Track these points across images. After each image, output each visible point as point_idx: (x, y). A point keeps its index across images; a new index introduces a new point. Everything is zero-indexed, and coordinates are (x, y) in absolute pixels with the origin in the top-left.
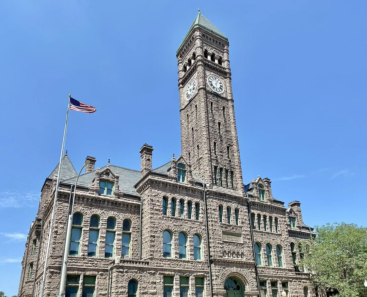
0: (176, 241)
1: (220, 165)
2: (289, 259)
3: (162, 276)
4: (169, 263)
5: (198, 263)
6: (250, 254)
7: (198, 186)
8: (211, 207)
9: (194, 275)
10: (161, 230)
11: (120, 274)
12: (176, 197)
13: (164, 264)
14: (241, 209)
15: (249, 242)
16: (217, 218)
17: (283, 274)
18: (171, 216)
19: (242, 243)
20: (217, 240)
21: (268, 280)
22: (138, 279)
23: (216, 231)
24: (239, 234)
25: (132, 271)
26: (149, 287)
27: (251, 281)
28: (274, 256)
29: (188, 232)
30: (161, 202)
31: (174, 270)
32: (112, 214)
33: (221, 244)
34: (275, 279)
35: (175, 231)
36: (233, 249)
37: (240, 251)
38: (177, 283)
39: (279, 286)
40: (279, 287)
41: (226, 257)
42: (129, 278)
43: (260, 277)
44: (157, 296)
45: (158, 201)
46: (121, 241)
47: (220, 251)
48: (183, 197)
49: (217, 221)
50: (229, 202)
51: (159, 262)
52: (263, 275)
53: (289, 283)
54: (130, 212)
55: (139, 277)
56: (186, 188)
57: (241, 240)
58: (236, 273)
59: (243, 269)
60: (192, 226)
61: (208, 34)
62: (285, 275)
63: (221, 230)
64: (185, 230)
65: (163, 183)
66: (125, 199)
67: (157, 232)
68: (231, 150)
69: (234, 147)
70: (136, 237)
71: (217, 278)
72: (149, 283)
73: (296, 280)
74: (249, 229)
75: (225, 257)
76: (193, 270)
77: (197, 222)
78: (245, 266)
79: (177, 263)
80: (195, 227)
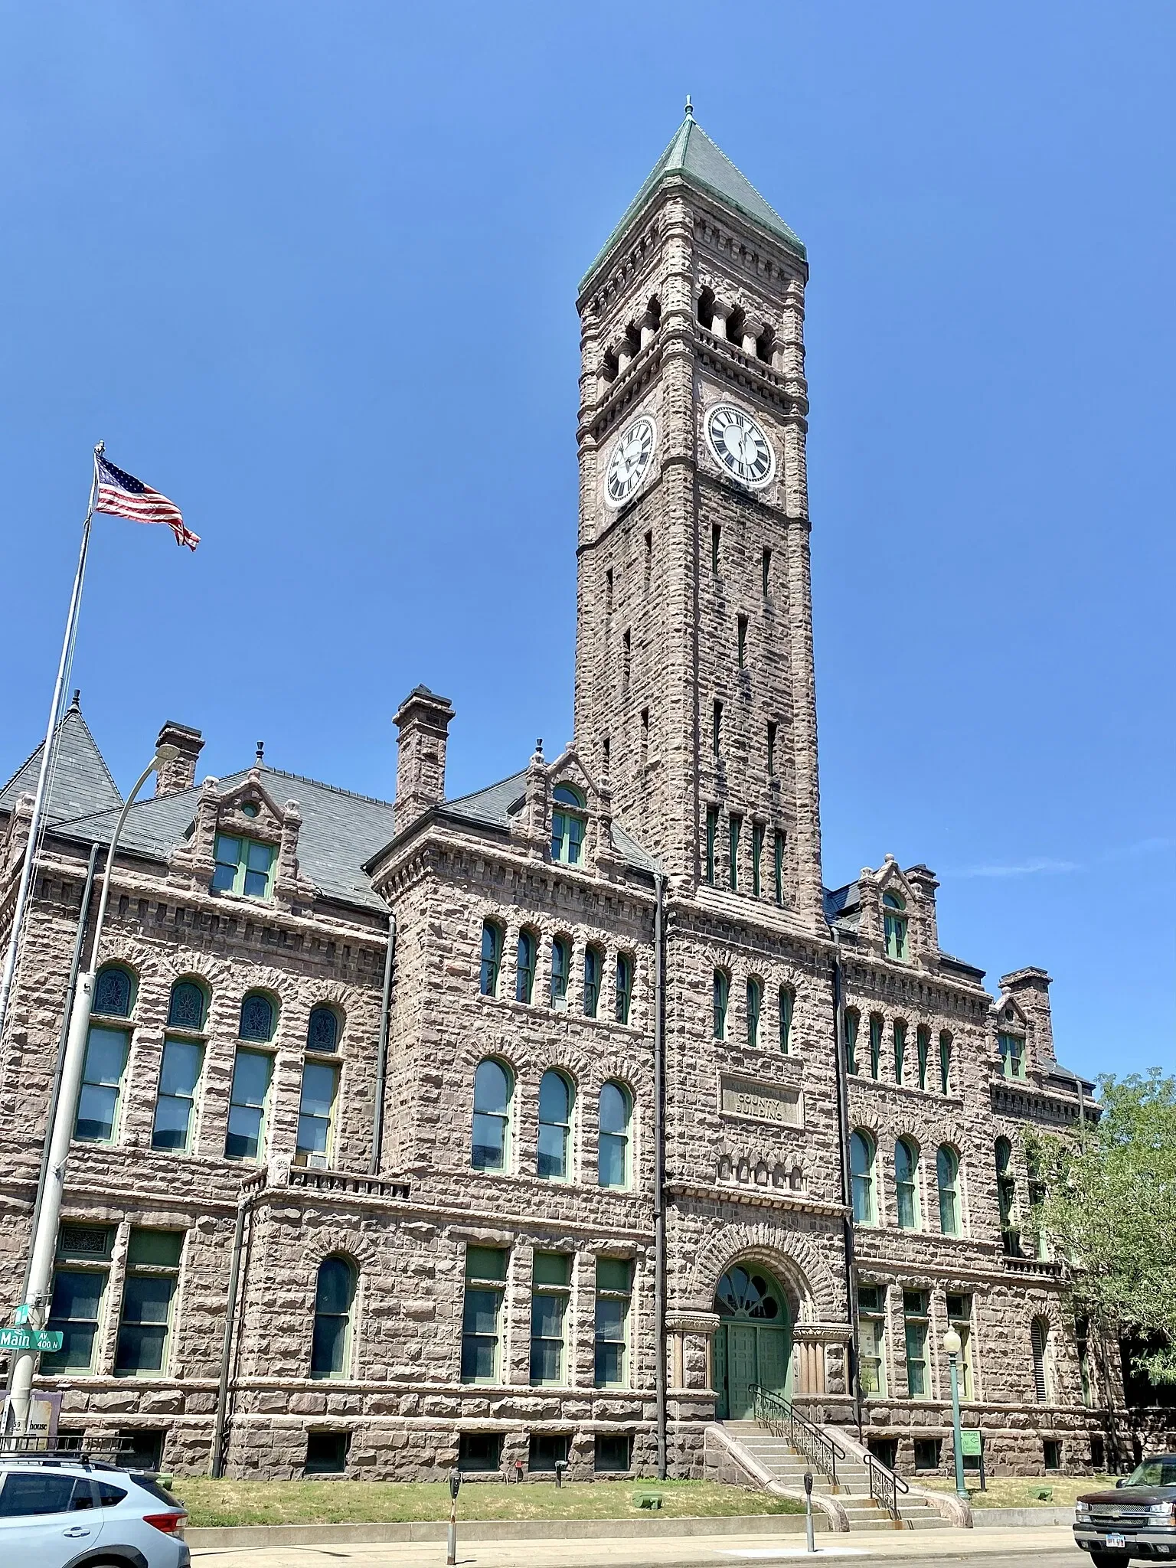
0: (529, 1106)
1: (731, 798)
2: (983, 1203)
3: (461, 1246)
4: (494, 1192)
5: (613, 1200)
6: (828, 1175)
7: (634, 885)
8: (684, 975)
9: (595, 1246)
10: (469, 1057)
11: (286, 1228)
12: (539, 924)
13: (473, 1196)
14: (806, 988)
15: (828, 1126)
16: (703, 1020)
17: (958, 1262)
18: (511, 1003)
19: (801, 1127)
20: (696, 1110)
21: (892, 1281)
22: (360, 1254)
23: (697, 1071)
24: (789, 1090)
25: (338, 1218)
26: (405, 1287)
27: (825, 1283)
28: (925, 1186)
29: (582, 1069)
30: (473, 940)
31: (513, 1222)
32: (266, 976)
33: (711, 1125)
34: (923, 1279)
35: (528, 1064)
36: (759, 1149)
37: (789, 1159)
38: (521, 1277)
39: (936, 1308)
40: (933, 1314)
41: (728, 1179)
42: (321, 1247)
43: (860, 1270)
44: (434, 1325)
45: (463, 936)
46: (298, 1092)
47: (705, 1156)
48: (569, 925)
49: (704, 1031)
50: (757, 955)
51: (453, 1187)
52: (873, 1263)
53: (977, 1298)
54: (344, 976)
55: (363, 1246)
56: (584, 889)
57: (795, 1116)
58: (767, 1247)
59: (796, 1235)
60: (600, 1048)
61: (721, 221)
62: (964, 1266)
63: (718, 1072)
64: (570, 1061)
65: (489, 861)
66: (322, 917)
67: (450, 1063)
68: (782, 738)
69: (796, 725)
70: (363, 1081)
71: (689, 1265)
72: (405, 1271)
73: (1005, 1289)
74: (833, 1074)
75: (724, 1183)
76: (591, 1226)
77: (620, 1032)
78: (806, 1221)
79: (527, 1196)
80: (611, 1054)
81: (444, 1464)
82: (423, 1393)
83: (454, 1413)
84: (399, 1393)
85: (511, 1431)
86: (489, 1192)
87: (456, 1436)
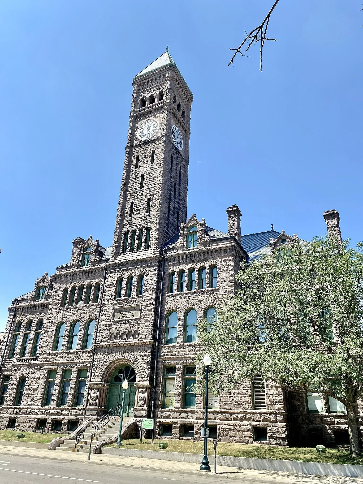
1: (133, 226)
3: (46, 371)
4: (55, 356)
5: (83, 353)
6: (147, 331)
7: (100, 265)
9: (77, 366)
10: (55, 324)
12: (76, 285)
14: (148, 272)
15: (149, 315)
16: (111, 295)
18: (66, 308)
19: (139, 317)
20: (105, 322)
21: (177, 364)
22: (27, 376)
24: (137, 307)
25: (23, 368)
26: (34, 383)
29: (81, 319)
31: (58, 363)
33: (109, 325)
34: (191, 361)
35: (68, 322)
36: (123, 328)
37: (133, 329)
38: (58, 377)
39: (198, 371)
41: (113, 340)
43: (163, 361)
44: (37, 392)
45: (59, 295)
47: (105, 334)
48: (83, 282)
49: (111, 298)
50: (132, 269)
51: (47, 357)
52: (170, 358)
55: (27, 374)
57: (137, 315)
59: (133, 353)
60: (86, 312)
63: (113, 308)
67: (50, 327)
69: (156, 195)
71: (96, 368)
72: (34, 379)
75: (111, 341)
76: (77, 361)
77: (92, 306)
78: (137, 348)
79: (62, 356)
80: (89, 312)
82: (32, 409)
84: (27, 409)
85: (48, 419)
86: (54, 356)
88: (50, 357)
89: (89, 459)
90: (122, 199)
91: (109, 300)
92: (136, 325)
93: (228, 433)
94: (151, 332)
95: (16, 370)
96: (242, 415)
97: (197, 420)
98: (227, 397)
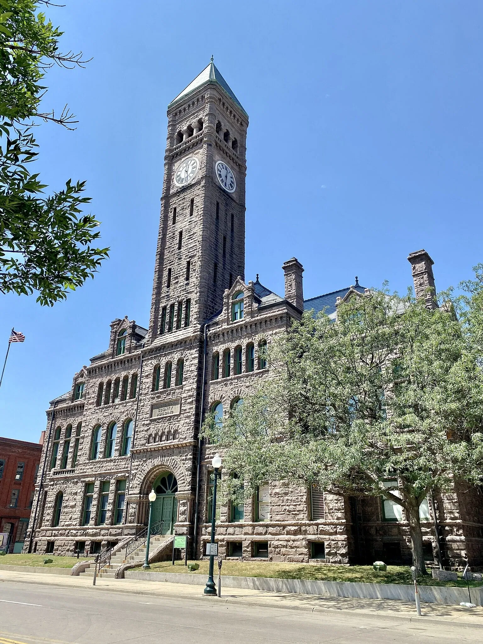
0: (103, 437)
1: (171, 300)
3: (84, 484)
4: (92, 466)
5: (121, 461)
6: (188, 429)
7: (136, 351)
8: (144, 375)
9: (115, 477)
14: (187, 356)
15: (190, 409)
16: (148, 387)
19: (179, 413)
20: (142, 421)
23: (144, 407)
24: (176, 400)
26: (71, 499)
27: (183, 475)
29: (118, 419)
31: (95, 474)
33: (146, 425)
35: (104, 424)
36: (162, 428)
37: (172, 428)
38: (96, 491)
41: (151, 443)
45: (94, 392)
47: (143, 437)
51: (83, 467)
57: (176, 410)
59: (173, 457)
60: (123, 410)
67: (86, 431)
76: (115, 471)
77: (130, 402)
78: (177, 451)
79: (99, 465)
80: (126, 411)
81: (71, 551)
82: (70, 530)
83: (75, 535)
84: (65, 530)
85: (87, 541)
87: (75, 542)
88: (87, 467)
89: (94, 585)
90: (158, 265)
91: (146, 394)
92: (176, 422)
93: (280, 550)
94: (192, 430)
95: (53, 485)
96: (296, 528)
97: (246, 536)
98: (279, 505)
